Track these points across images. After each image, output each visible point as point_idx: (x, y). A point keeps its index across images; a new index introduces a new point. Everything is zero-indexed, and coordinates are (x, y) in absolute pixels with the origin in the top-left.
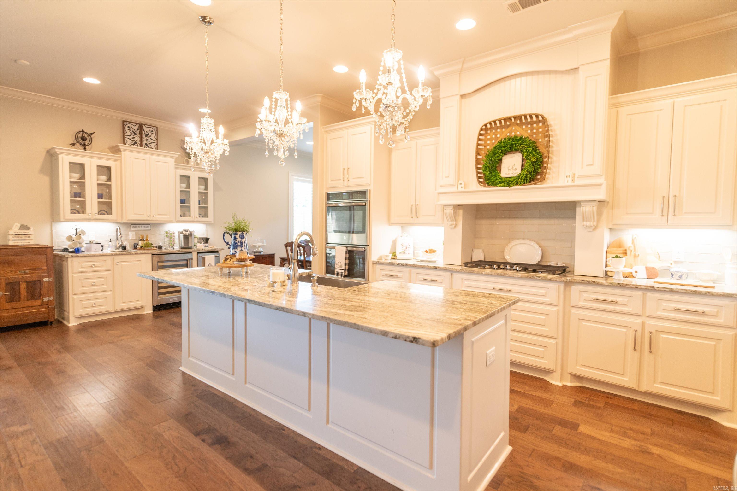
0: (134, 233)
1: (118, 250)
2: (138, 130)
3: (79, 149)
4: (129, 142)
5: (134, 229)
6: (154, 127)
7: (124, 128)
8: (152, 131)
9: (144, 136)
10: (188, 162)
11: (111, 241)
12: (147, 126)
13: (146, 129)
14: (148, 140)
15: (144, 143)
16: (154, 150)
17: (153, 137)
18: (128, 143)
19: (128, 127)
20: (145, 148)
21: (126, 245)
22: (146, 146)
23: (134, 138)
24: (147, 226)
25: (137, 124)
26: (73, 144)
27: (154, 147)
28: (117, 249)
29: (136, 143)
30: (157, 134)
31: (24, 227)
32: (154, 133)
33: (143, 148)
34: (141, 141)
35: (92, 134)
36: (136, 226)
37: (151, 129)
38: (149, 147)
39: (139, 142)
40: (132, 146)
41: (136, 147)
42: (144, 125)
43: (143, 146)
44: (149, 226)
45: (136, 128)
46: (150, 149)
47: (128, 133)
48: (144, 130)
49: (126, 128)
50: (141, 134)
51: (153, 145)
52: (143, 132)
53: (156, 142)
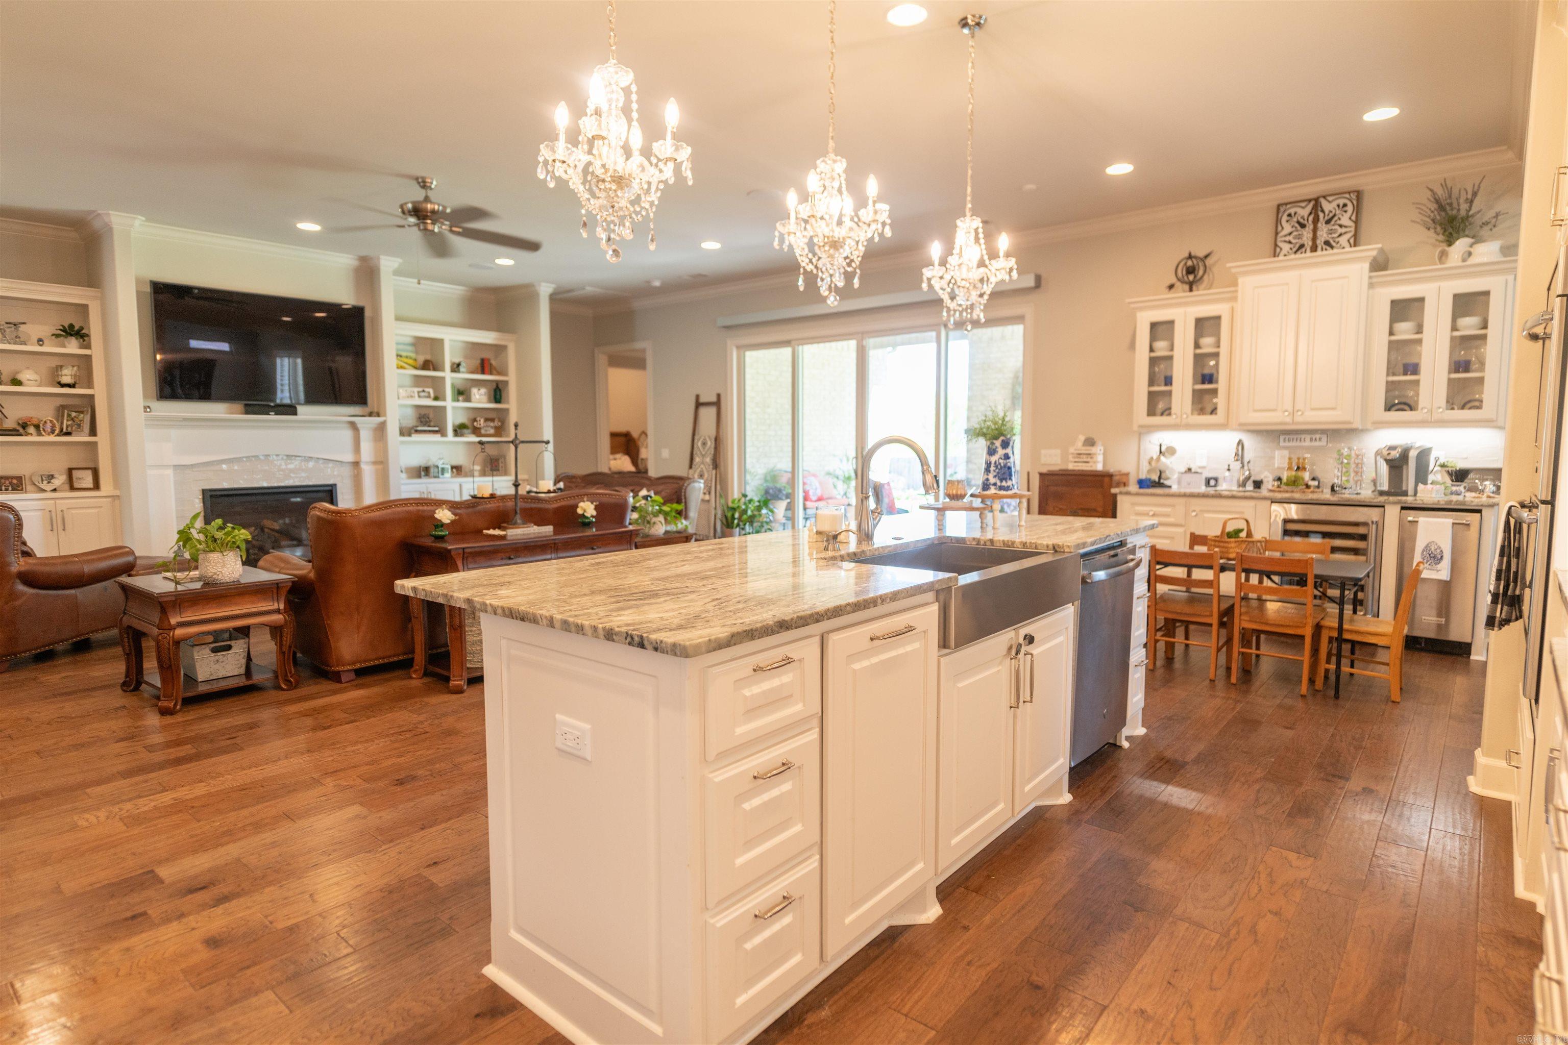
0: (1286, 453)
1: (1241, 489)
2: (1310, 214)
3: (1181, 292)
4: (1286, 247)
5: (1287, 444)
6: (1349, 193)
7: (1278, 221)
8: (1345, 206)
9: (1321, 225)
10: (1443, 255)
11: (1229, 470)
12: (1330, 199)
13: (1327, 206)
14: (1331, 232)
15: (1320, 242)
16: (1348, 249)
17: (1345, 220)
18: (1284, 252)
19: (1289, 215)
20: (1324, 252)
21: (1265, 480)
22: (1324, 247)
23: (1299, 237)
24: (1318, 436)
25: (1310, 201)
26: (1171, 287)
27: (1346, 244)
28: (1239, 486)
29: (1302, 246)
30: (1358, 209)
32: (1350, 208)
33: (1319, 252)
34: (1314, 239)
35: (1206, 257)
36: (1291, 437)
37: (1341, 202)
38: (1332, 247)
39: (1309, 244)
40: (1293, 256)
41: (1303, 255)
42: (1324, 197)
43: (1319, 248)
44: (1324, 438)
45: (1304, 212)
46: (1335, 251)
47: (1287, 228)
48: (1323, 211)
49: (1285, 218)
50: (1316, 221)
51: (1343, 240)
52: (1321, 215)
53: (1353, 229)
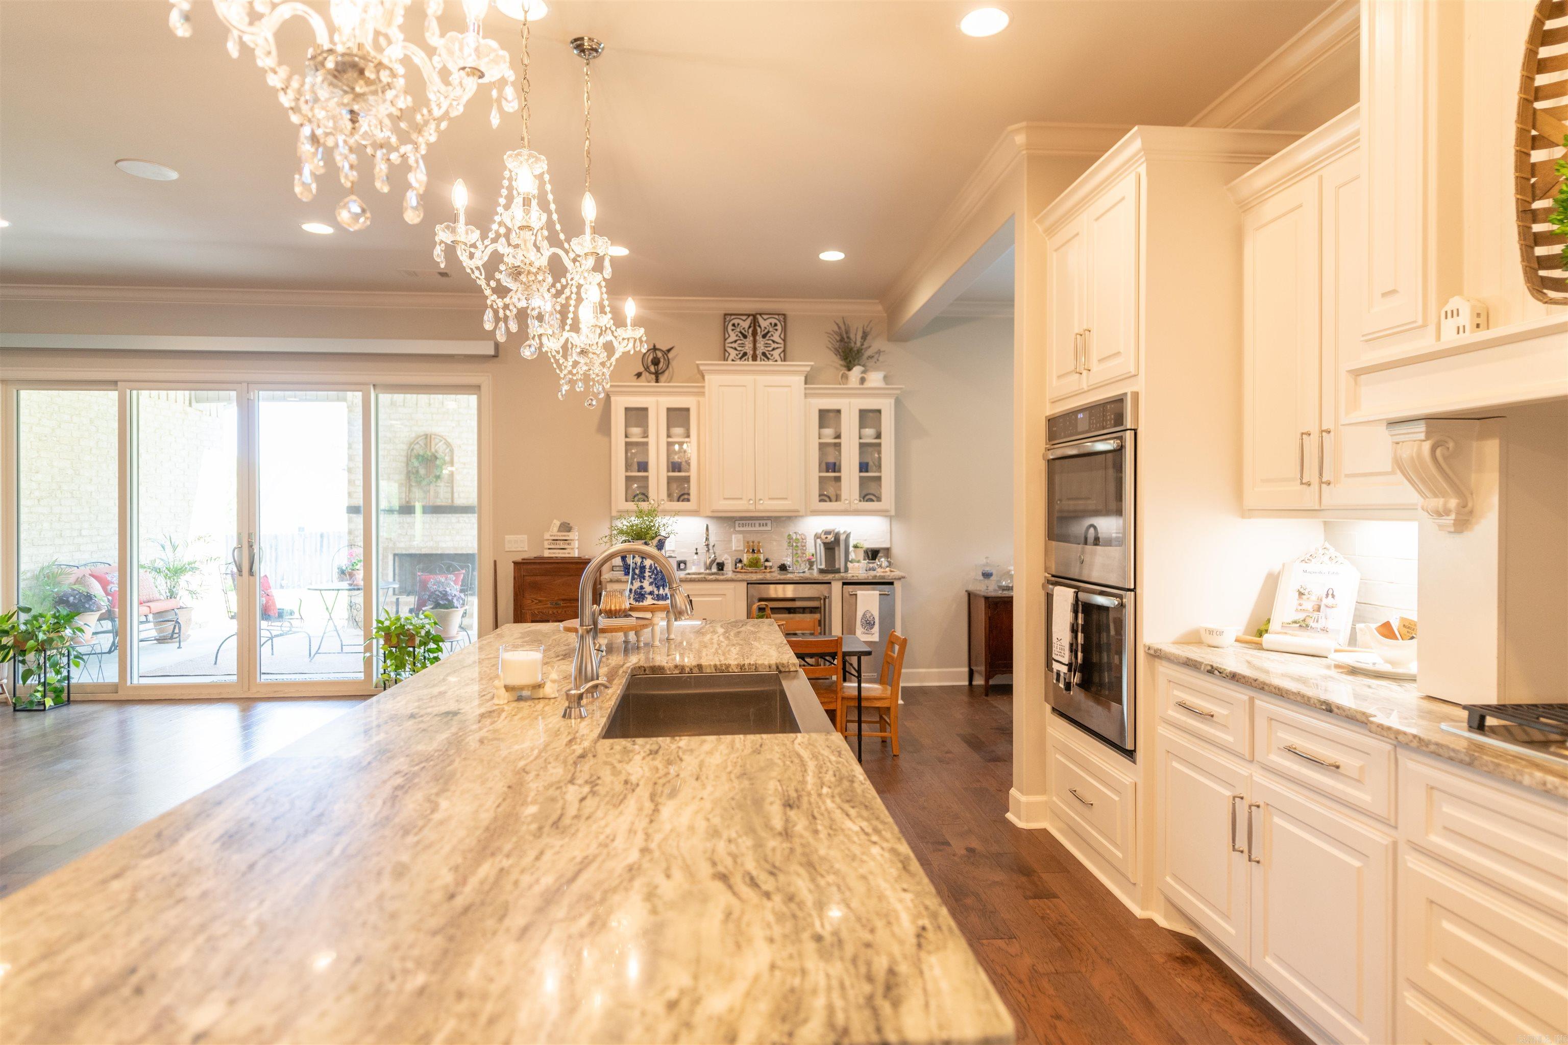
0: (740, 536)
1: (708, 571)
2: (750, 327)
3: (646, 382)
4: (733, 353)
5: (741, 529)
6: (778, 315)
7: (725, 329)
8: (776, 325)
9: (759, 338)
10: (845, 377)
11: (697, 553)
12: (765, 317)
13: (764, 323)
14: (767, 345)
15: (759, 352)
16: (779, 363)
17: (776, 337)
18: (731, 357)
19: (734, 325)
20: (763, 363)
21: (726, 562)
22: (763, 357)
23: (742, 345)
24: (764, 522)
25: (749, 315)
26: (639, 375)
27: (777, 358)
28: (707, 568)
29: (745, 354)
30: (784, 329)
31: (566, 527)
32: (779, 327)
33: (758, 362)
34: (755, 349)
35: (669, 350)
36: (744, 522)
37: (773, 321)
38: (768, 359)
39: (750, 353)
40: (738, 362)
41: (746, 362)
42: (760, 314)
43: (759, 359)
44: (769, 522)
45: (745, 324)
46: (770, 362)
47: (733, 337)
48: (760, 326)
49: (730, 327)
50: (754, 334)
51: (776, 353)
52: (759, 330)
53: (782, 346)
